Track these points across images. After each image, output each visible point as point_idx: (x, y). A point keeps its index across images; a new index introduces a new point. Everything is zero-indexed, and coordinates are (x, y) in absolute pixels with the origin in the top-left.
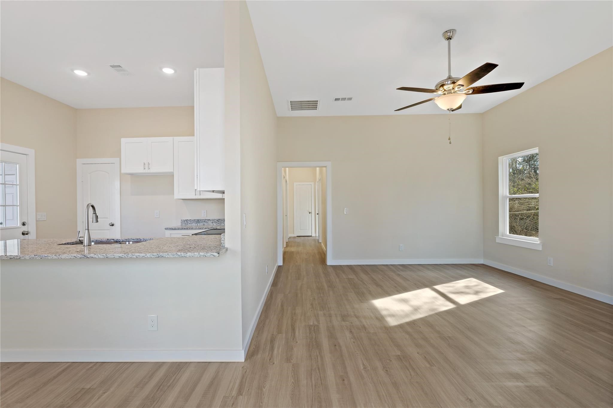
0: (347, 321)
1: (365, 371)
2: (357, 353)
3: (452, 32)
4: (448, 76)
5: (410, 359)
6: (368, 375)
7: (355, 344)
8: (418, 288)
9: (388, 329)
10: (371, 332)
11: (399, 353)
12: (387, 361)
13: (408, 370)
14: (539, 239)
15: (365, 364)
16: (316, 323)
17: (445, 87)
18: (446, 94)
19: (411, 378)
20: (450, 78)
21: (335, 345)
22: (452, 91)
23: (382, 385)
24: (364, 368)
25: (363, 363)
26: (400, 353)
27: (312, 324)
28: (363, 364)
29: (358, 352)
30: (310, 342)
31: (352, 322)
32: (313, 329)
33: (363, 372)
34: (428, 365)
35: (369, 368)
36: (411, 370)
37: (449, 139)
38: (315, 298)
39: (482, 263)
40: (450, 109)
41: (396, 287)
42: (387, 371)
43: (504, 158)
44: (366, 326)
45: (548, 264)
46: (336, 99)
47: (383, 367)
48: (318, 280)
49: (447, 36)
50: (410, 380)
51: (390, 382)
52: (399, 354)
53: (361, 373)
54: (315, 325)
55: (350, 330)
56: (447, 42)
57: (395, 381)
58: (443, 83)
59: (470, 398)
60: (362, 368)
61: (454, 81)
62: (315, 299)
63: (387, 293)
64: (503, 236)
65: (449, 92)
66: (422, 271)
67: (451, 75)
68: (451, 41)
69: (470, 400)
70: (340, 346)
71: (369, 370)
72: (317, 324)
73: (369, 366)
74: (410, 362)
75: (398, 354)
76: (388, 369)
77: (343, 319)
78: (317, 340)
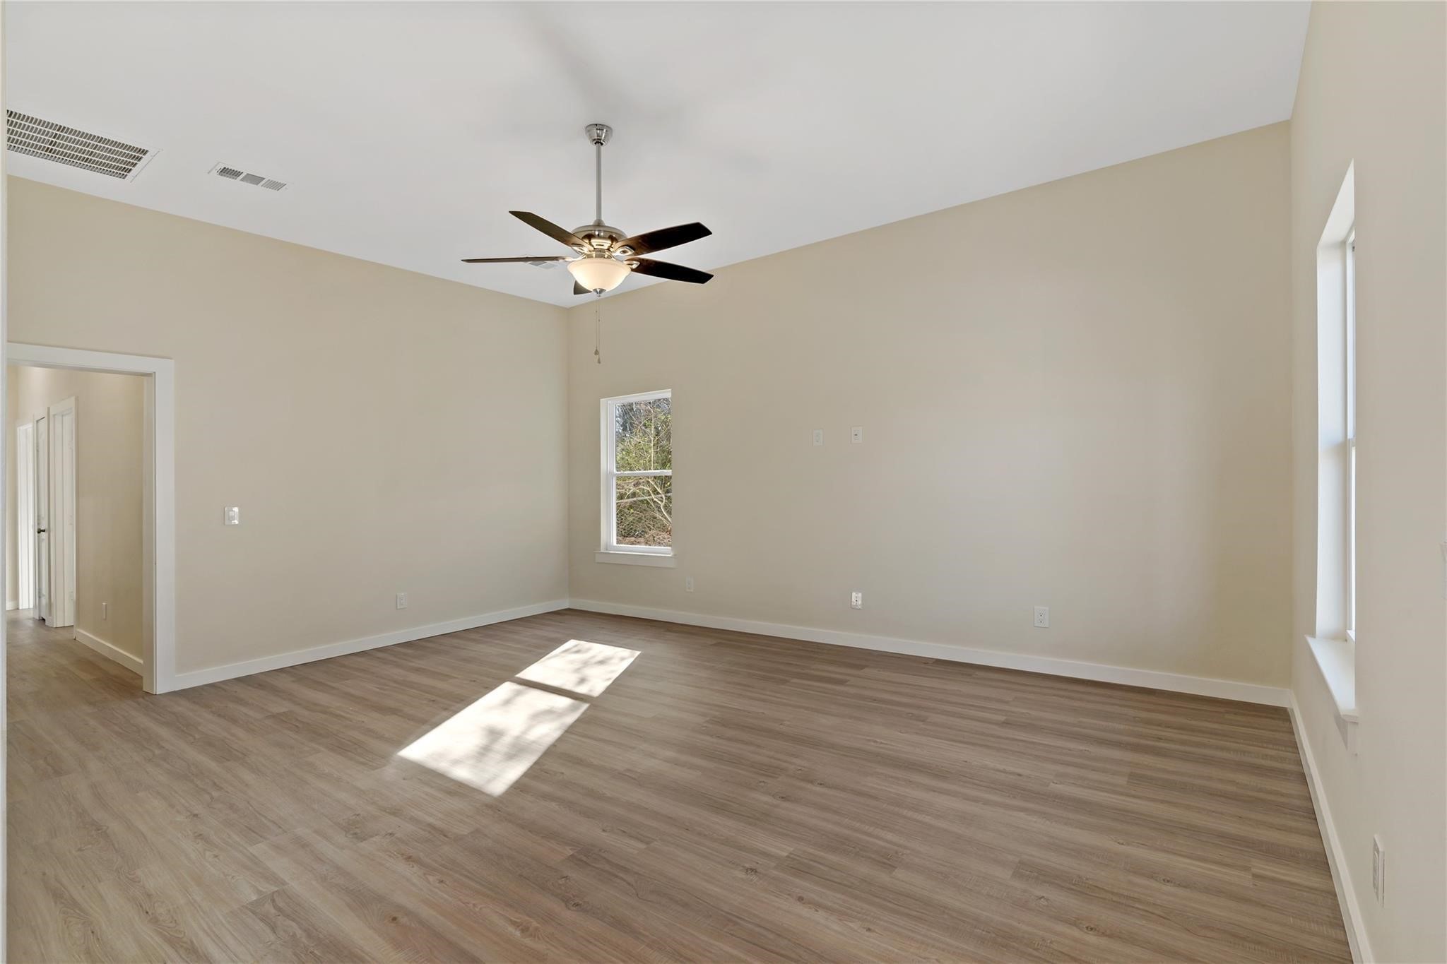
0: (372, 836)
1: (531, 935)
2: (474, 905)
3: (607, 131)
4: (595, 219)
5: (600, 850)
6: (548, 942)
7: (448, 883)
8: (486, 688)
9: (497, 807)
10: (466, 833)
11: (569, 851)
12: (560, 882)
13: (617, 876)
14: (672, 550)
15: (518, 921)
16: (269, 888)
17: (594, 241)
18: (592, 257)
19: (635, 889)
20: (599, 224)
21: (394, 919)
22: (607, 254)
23: (596, 943)
24: (523, 931)
25: (511, 920)
26: (571, 849)
27: (254, 898)
28: (513, 923)
29: (474, 902)
30: (295, 954)
31: (390, 831)
32: (273, 911)
33: (528, 941)
34: (643, 846)
35: (535, 924)
36: (621, 875)
37: (597, 353)
38: (196, 812)
39: (567, 607)
40: (598, 290)
41: (434, 701)
42: (577, 905)
43: (609, 402)
44: (438, 824)
45: (688, 590)
46: (225, 172)
47: (563, 901)
48: (157, 752)
49: (596, 135)
50: (637, 895)
51: (605, 924)
52: (571, 853)
53: (526, 947)
54: (273, 893)
55: (402, 855)
56: (594, 147)
57: (612, 917)
58: (590, 232)
59: (747, 866)
60: (518, 933)
61: (611, 234)
62: (196, 815)
63: (426, 723)
64: (607, 550)
65: (600, 253)
66: (464, 649)
67: (603, 219)
68: (602, 147)
69: (752, 870)
70: (408, 913)
71: (537, 929)
72: (276, 889)
73: (531, 920)
74: (604, 858)
75: (569, 855)
76: (577, 900)
77: (356, 834)
78: (321, 936)
